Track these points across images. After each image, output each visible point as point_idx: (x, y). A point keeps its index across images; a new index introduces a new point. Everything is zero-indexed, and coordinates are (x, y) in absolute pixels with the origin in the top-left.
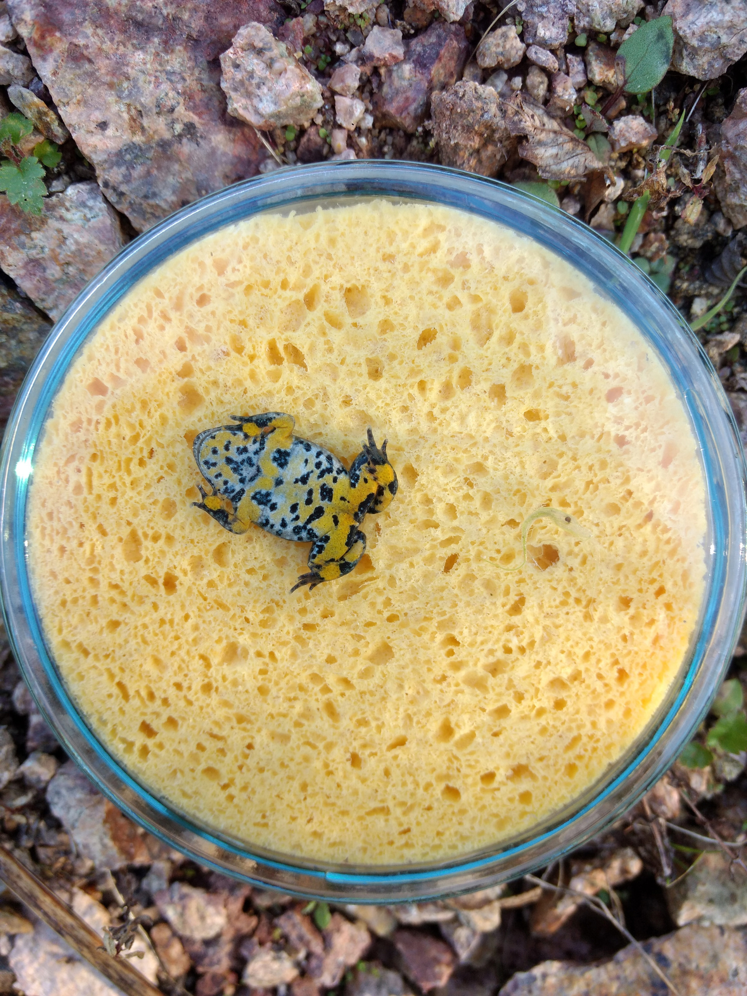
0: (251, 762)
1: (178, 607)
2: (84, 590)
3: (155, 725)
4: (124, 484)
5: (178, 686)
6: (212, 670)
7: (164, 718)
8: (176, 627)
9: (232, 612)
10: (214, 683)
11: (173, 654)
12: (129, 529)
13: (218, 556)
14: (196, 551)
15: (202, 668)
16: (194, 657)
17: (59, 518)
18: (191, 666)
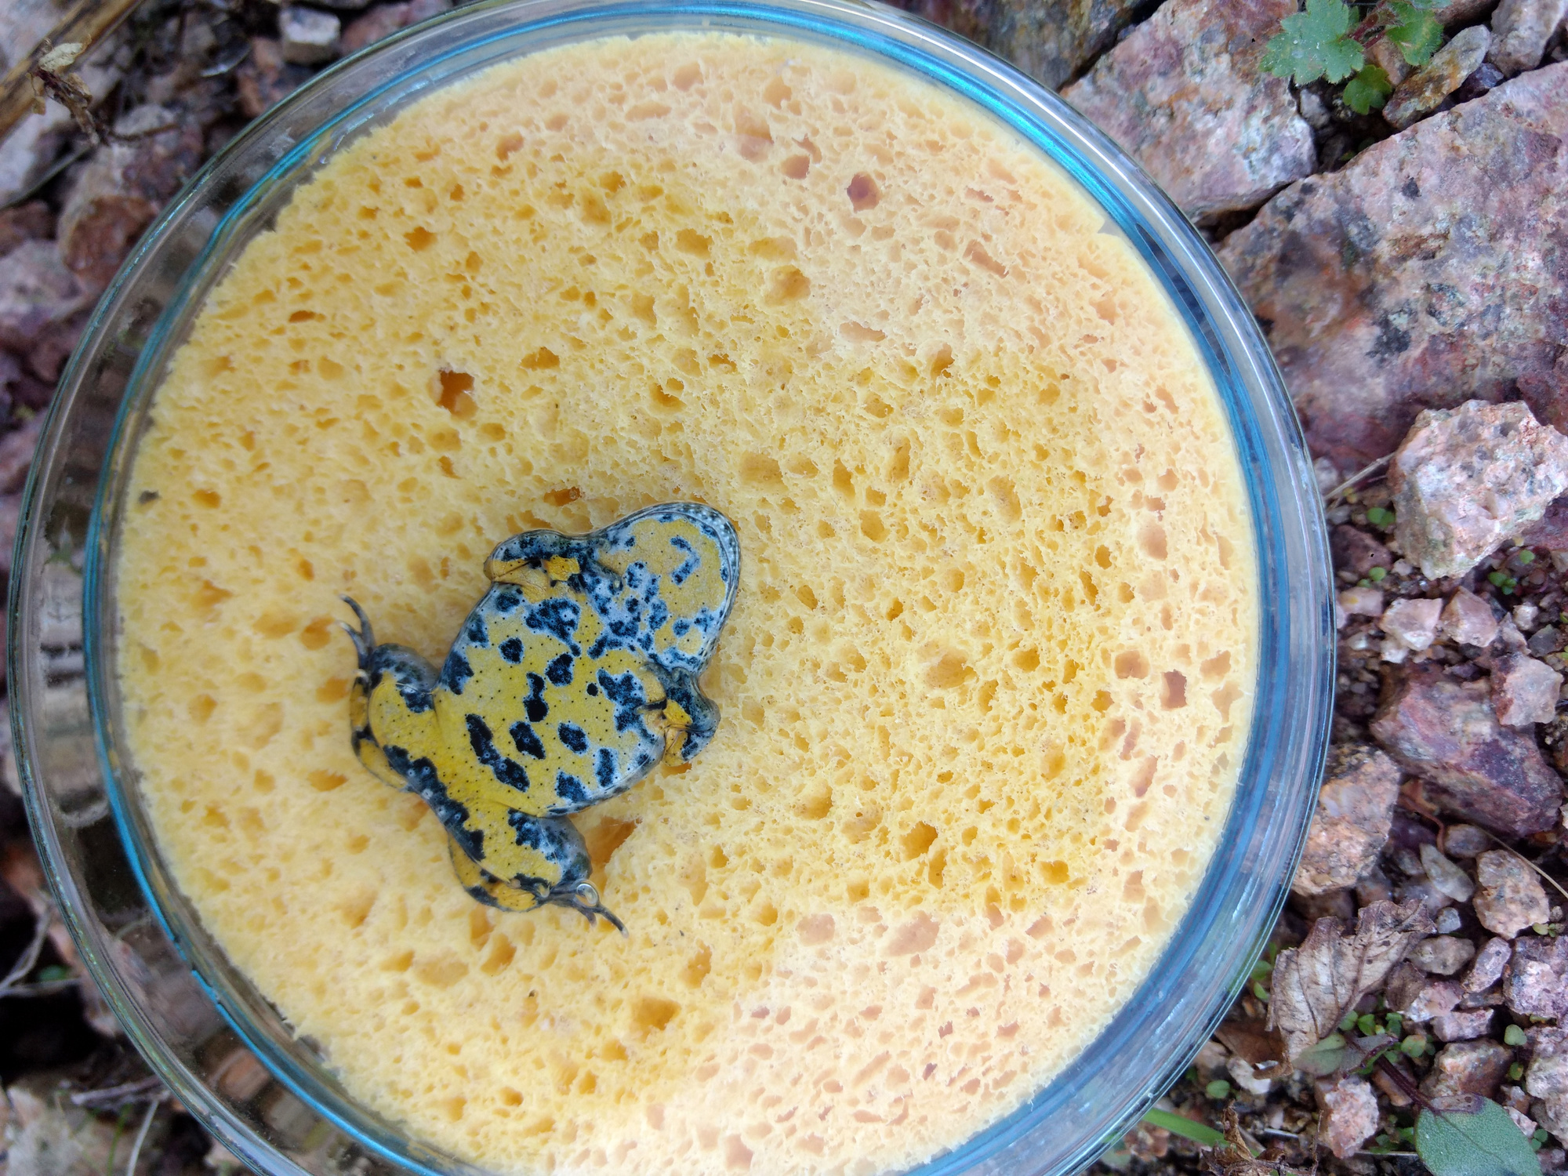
0: (1079, 501)
1: (942, 804)
2: (1040, 955)
3: (1154, 688)
4: (834, 1018)
5: (1061, 703)
6: (990, 678)
7: (1131, 683)
8: (973, 780)
9: (881, 721)
10: (1009, 657)
11: (1019, 752)
12: (892, 962)
13: (822, 807)
14: (841, 844)
15: (1002, 694)
16: (996, 719)
17: (963, 1072)
18: (1014, 712)
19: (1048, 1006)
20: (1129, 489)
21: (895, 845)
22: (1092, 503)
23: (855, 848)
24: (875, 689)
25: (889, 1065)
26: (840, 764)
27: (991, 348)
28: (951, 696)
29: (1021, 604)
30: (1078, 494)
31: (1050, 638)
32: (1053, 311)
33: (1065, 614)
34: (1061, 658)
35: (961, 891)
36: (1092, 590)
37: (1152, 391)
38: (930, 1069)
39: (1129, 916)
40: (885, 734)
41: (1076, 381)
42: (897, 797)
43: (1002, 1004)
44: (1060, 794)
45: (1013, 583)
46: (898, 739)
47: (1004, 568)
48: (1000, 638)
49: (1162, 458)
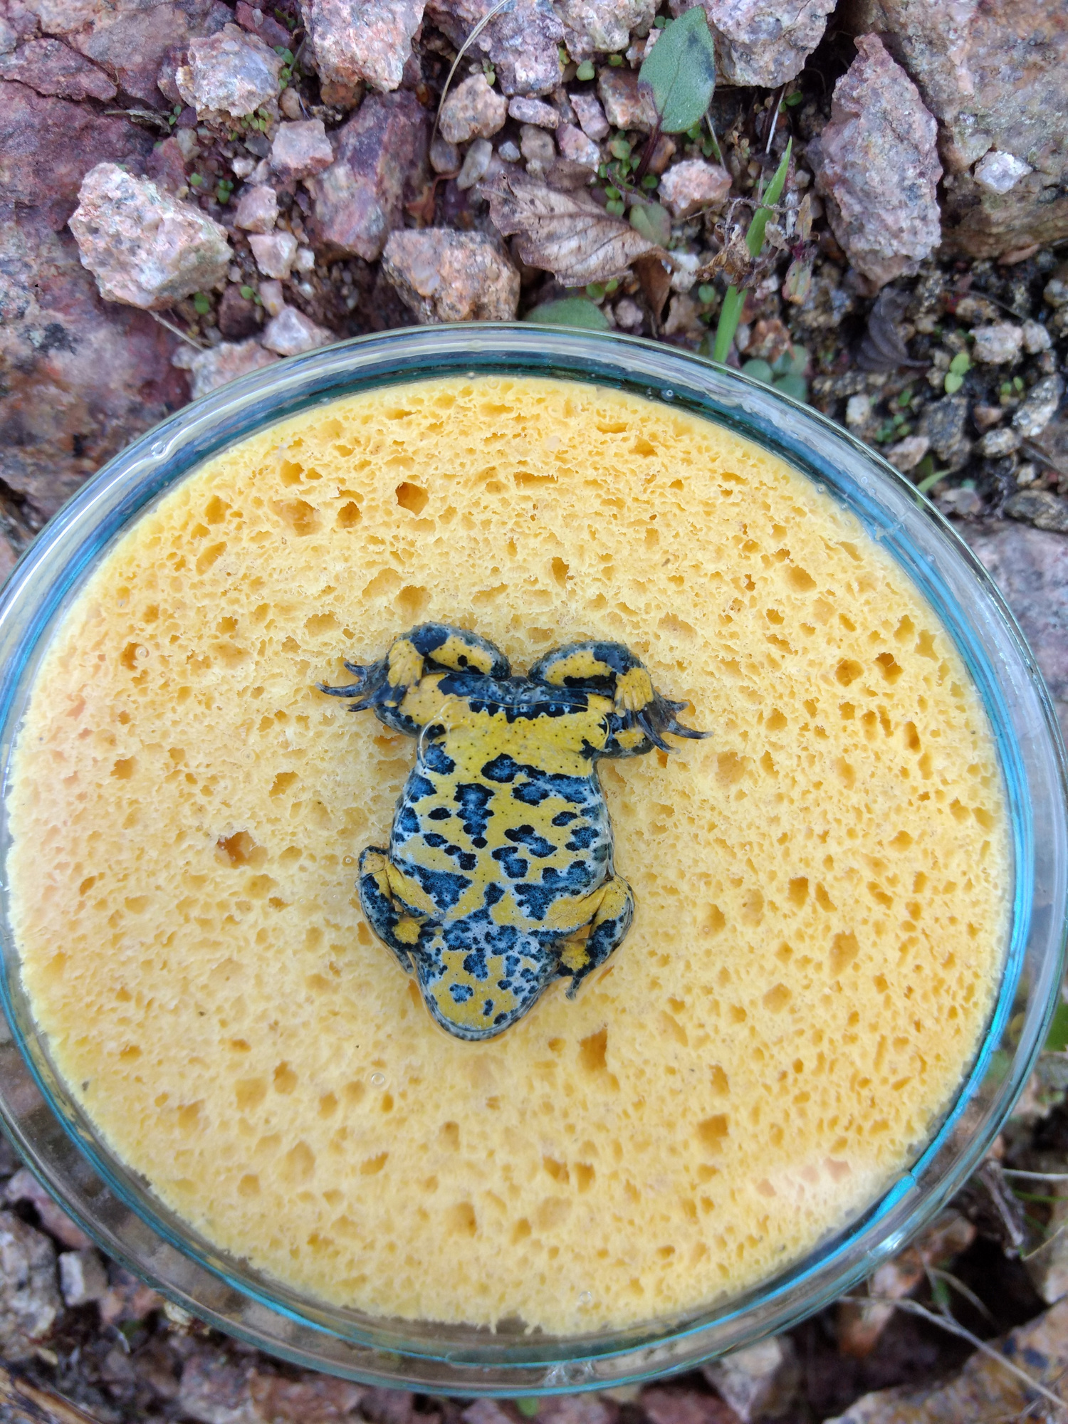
0: (728, 591)
1: (795, 857)
4: (832, 1042)
5: (820, 732)
6: (762, 753)
8: (803, 827)
9: (712, 836)
10: (763, 729)
11: (818, 785)
12: (842, 978)
13: (718, 918)
14: (749, 934)
15: (778, 757)
16: (786, 776)
17: (940, 1009)
18: (795, 761)
19: (963, 928)
20: (756, 558)
21: (785, 906)
22: (737, 587)
23: (761, 929)
24: (692, 820)
25: (890, 1041)
26: (708, 884)
27: (586, 535)
28: (746, 784)
29: (743, 689)
30: (725, 588)
31: (781, 696)
32: (609, 479)
33: (778, 674)
34: (799, 705)
35: (851, 901)
36: (783, 644)
37: (720, 481)
38: (918, 1025)
39: (970, 832)
40: (722, 842)
41: (664, 515)
42: (763, 877)
43: (931, 949)
44: (867, 792)
45: (728, 681)
46: (732, 840)
47: (712, 674)
48: (747, 722)
49: (761, 521)
